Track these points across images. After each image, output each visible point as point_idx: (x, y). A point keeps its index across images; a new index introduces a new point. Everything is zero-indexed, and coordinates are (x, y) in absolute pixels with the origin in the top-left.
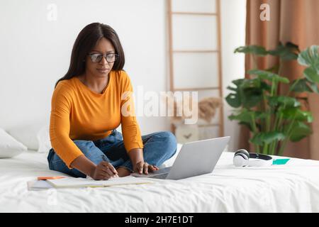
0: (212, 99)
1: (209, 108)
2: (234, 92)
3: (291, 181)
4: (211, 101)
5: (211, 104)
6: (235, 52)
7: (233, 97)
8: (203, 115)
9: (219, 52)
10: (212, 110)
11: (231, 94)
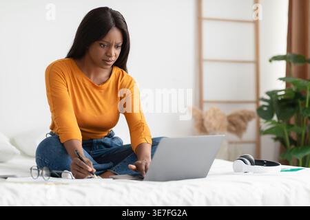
0: (243, 111)
1: (240, 121)
2: (266, 104)
3: (287, 185)
4: (242, 114)
5: (242, 118)
6: (270, 61)
7: (265, 109)
8: (233, 128)
9: (257, 63)
10: (243, 124)
11: (264, 106)
